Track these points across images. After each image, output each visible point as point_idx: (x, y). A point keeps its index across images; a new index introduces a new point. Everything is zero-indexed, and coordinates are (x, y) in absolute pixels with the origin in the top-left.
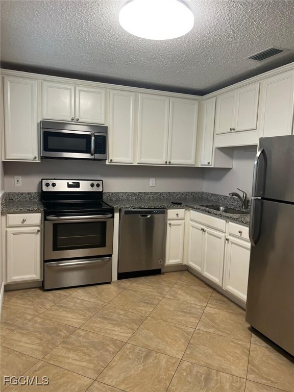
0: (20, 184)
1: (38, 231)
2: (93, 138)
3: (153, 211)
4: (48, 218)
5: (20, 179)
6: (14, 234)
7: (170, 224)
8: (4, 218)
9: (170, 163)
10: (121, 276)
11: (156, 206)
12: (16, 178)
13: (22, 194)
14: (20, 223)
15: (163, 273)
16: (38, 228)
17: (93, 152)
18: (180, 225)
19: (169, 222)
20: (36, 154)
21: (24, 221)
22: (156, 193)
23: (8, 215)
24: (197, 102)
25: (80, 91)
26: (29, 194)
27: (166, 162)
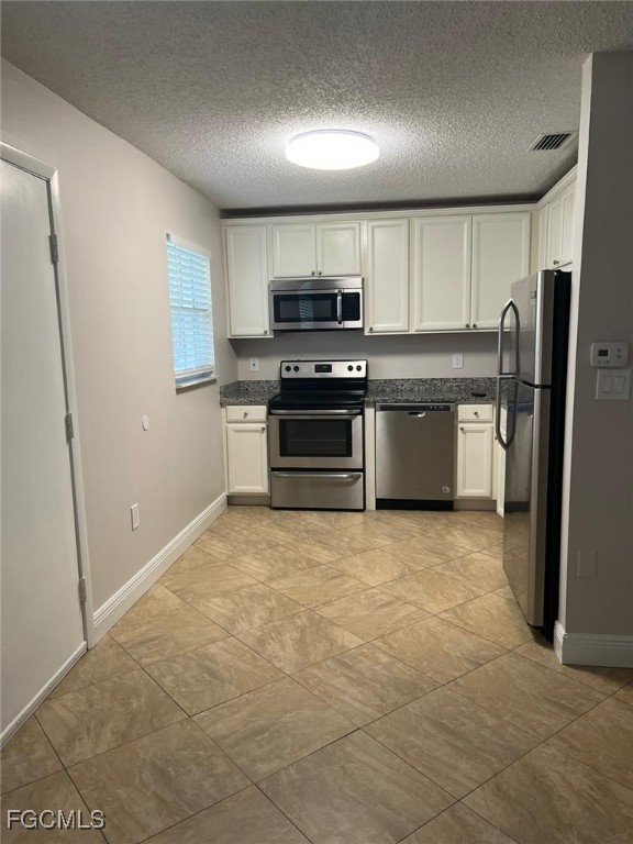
0: (257, 369)
1: (263, 429)
2: (339, 298)
3: (429, 407)
4: (274, 411)
5: (256, 361)
6: (236, 431)
7: (462, 429)
8: (223, 410)
9: (474, 326)
10: (382, 504)
11: (434, 398)
12: (252, 361)
13: (259, 382)
14: (241, 417)
15: (457, 511)
16: (264, 425)
17: (339, 319)
18: (482, 431)
19: (460, 426)
20: (267, 327)
21: (246, 414)
22: (463, 380)
23: (229, 407)
24: (527, 216)
25: (323, 230)
26: (267, 382)
27: (467, 326)
